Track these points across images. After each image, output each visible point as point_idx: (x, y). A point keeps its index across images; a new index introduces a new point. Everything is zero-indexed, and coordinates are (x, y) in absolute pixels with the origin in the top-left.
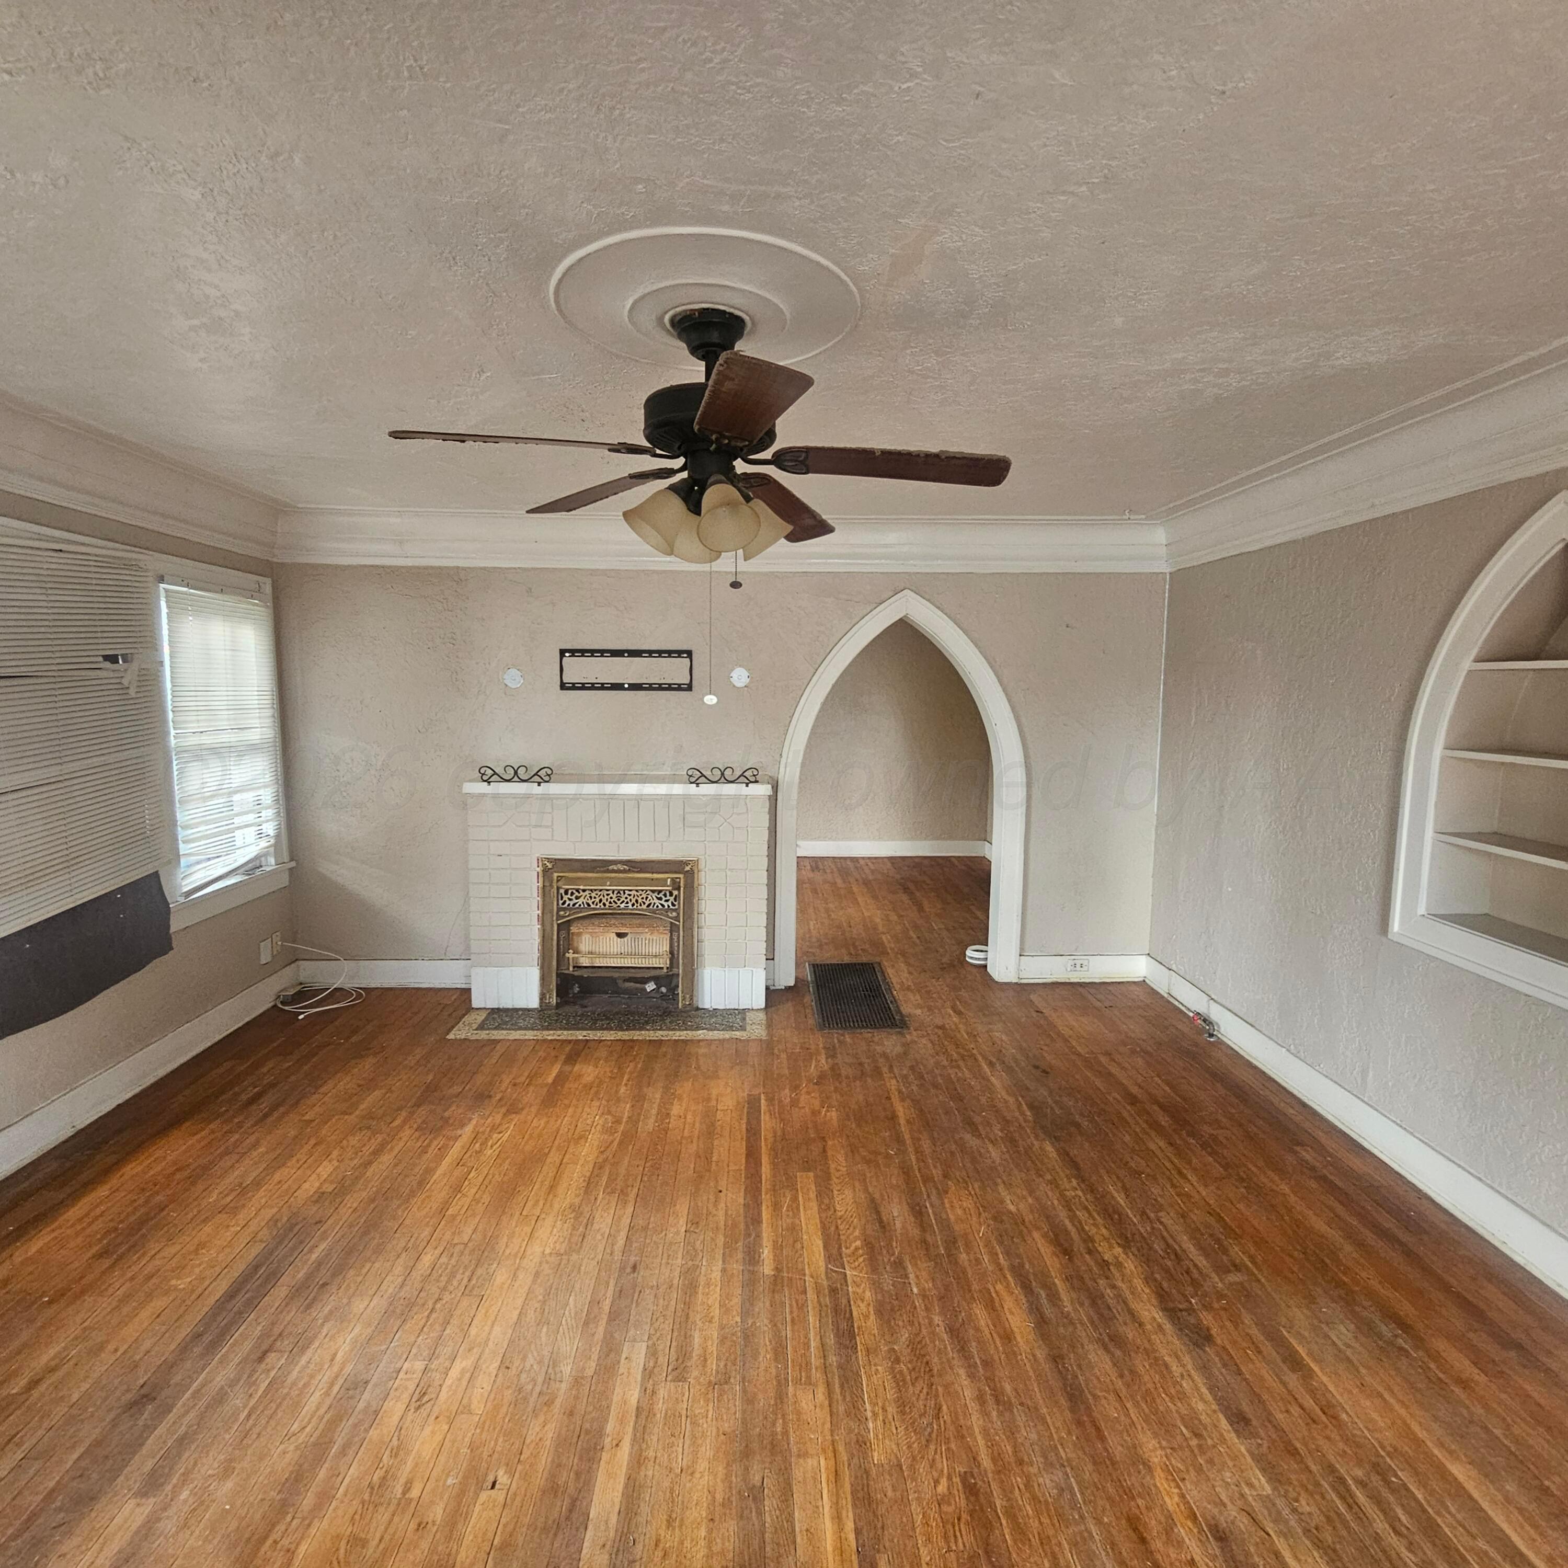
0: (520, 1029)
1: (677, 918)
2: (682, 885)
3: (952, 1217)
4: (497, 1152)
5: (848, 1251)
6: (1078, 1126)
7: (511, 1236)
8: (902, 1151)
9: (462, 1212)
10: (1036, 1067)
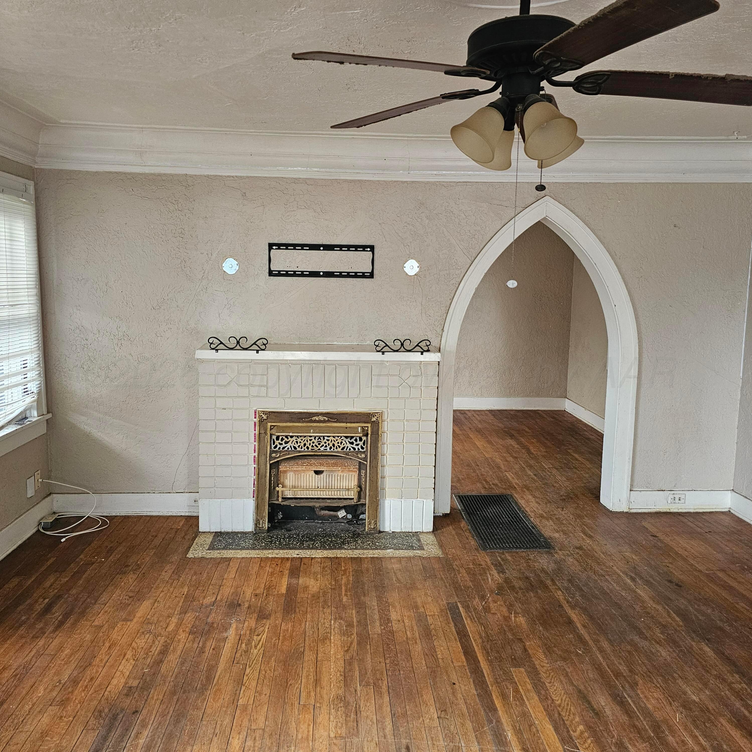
0: (243, 548)
1: (365, 459)
2: (369, 432)
3: (650, 706)
4: (261, 651)
5: (575, 734)
6: (721, 629)
7: (298, 723)
8: (587, 650)
9: (251, 701)
10: (670, 581)
